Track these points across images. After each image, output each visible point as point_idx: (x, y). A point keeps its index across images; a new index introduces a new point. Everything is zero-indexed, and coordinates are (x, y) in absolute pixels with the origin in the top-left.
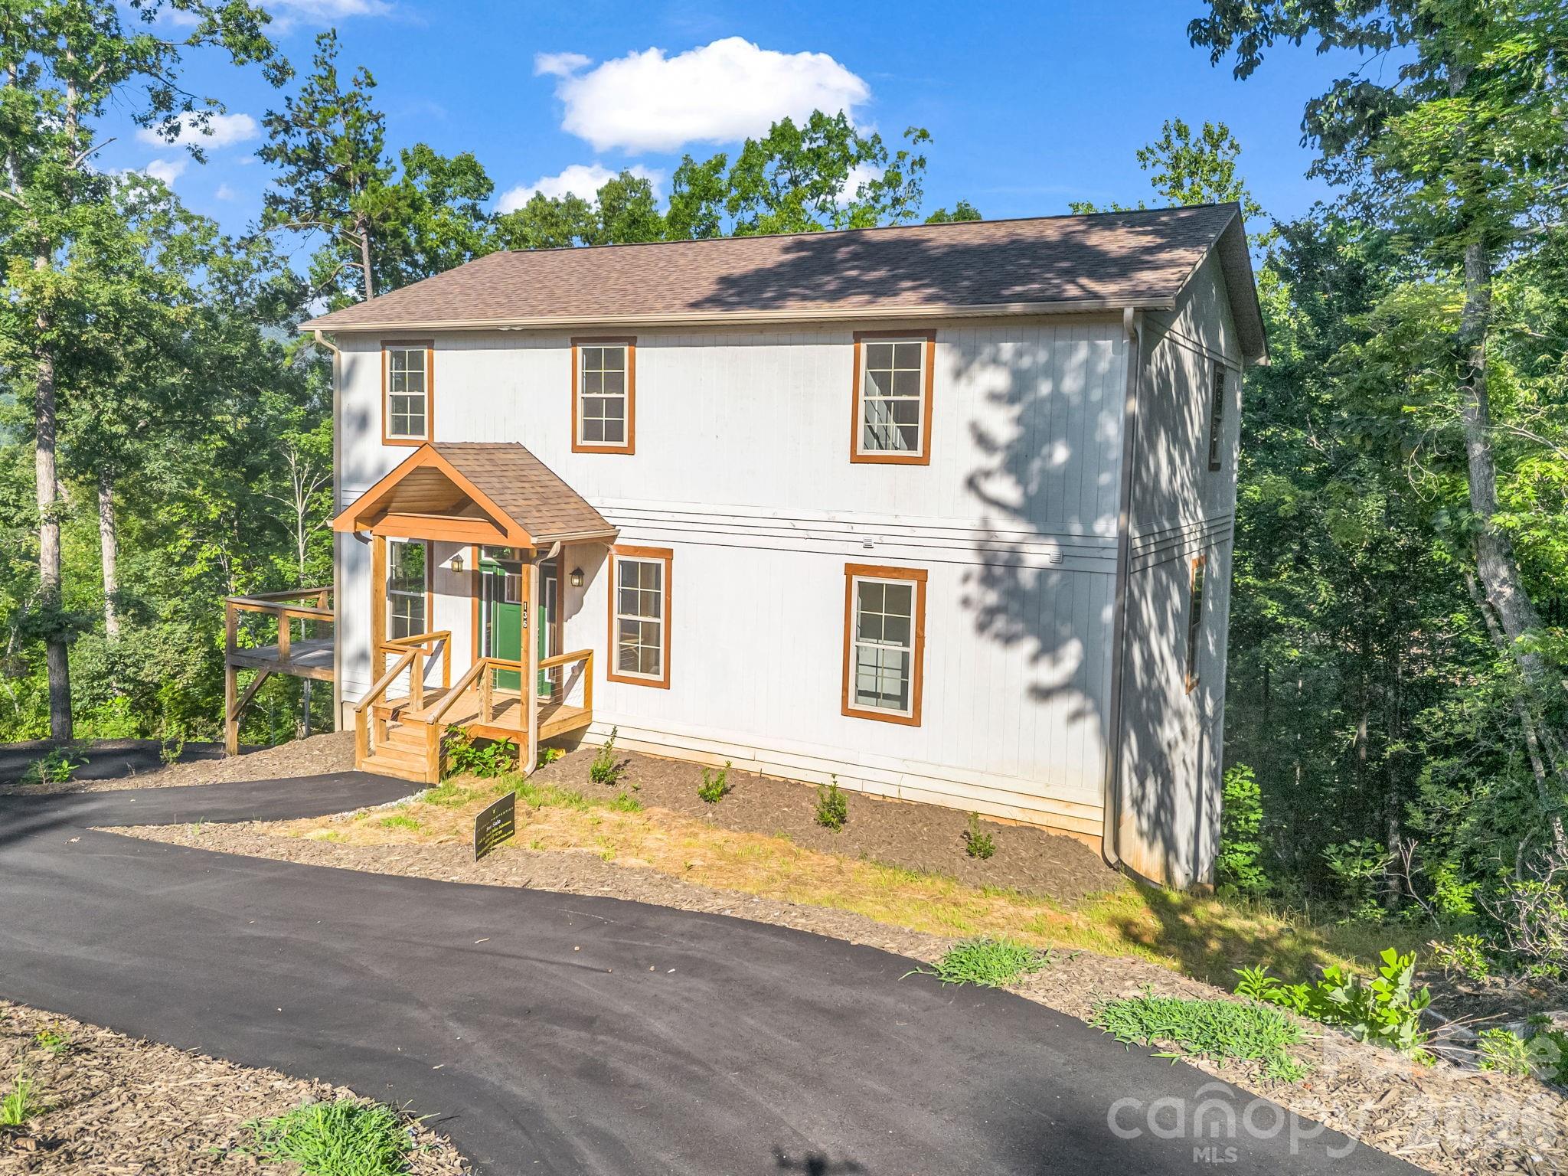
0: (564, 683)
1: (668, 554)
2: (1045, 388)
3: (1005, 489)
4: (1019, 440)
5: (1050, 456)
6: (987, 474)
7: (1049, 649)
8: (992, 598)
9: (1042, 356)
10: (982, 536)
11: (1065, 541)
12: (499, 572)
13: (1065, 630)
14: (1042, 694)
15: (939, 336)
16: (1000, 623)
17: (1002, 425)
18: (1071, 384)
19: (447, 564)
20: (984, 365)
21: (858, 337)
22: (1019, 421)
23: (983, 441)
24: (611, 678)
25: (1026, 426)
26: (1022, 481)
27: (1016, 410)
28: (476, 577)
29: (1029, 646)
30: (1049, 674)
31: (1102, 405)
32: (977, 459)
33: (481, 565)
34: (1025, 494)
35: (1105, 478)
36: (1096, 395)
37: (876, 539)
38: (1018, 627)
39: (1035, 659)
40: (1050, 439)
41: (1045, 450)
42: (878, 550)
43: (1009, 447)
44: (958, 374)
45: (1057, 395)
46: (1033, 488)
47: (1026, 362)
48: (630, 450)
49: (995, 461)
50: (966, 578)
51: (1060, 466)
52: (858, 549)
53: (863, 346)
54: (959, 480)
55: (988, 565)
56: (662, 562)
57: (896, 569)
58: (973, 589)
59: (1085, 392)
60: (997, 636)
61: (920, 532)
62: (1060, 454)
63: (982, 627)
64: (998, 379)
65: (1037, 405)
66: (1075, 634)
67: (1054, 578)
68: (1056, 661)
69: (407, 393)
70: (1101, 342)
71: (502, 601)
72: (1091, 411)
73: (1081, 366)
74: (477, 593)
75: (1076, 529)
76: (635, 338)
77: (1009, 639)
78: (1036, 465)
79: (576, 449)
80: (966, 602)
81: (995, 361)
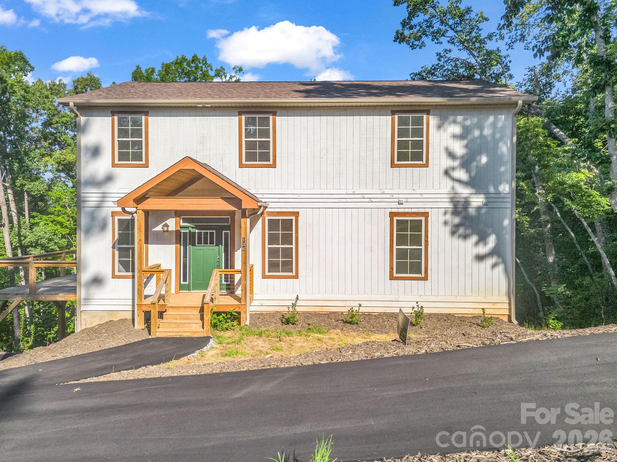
0: (236, 282)
1: (296, 214)
2: (477, 133)
3: (461, 174)
4: (467, 154)
5: (480, 160)
6: (454, 169)
7: (482, 239)
8: (457, 220)
9: (475, 120)
10: (452, 196)
11: (488, 196)
12: (193, 230)
13: (489, 230)
14: (480, 258)
15: (431, 112)
16: (461, 230)
17: (459, 148)
18: (487, 132)
19: (159, 228)
20: (450, 124)
21: (393, 113)
22: (466, 146)
23: (451, 155)
24: (264, 277)
25: (470, 149)
26: (468, 171)
27: (465, 142)
28: (178, 233)
29: (474, 238)
30: (482, 250)
31: (500, 139)
32: (449, 163)
33: (181, 227)
34: (470, 176)
35: (503, 169)
36: (498, 136)
37: (404, 200)
38: (469, 231)
39: (477, 244)
40: (480, 153)
41: (478, 158)
42: (405, 205)
43: (462, 157)
44: (439, 127)
45: (482, 136)
46: (473, 174)
47: (468, 123)
48: (274, 166)
49: (457, 163)
50: (445, 213)
51: (484, 164)
52: (395, 205)
53: (396, 117)
54: (442, 171)
55: (455, 207)
56: (294, 218)
57: (414, 213)
58: (448, 217)
59: (493, 135)
60: (460, 236)
61: (425, 196)
62: (484, 159)
63: (453, 233)
64: (457, 130)
65: (474, 140)
66: (493, 232)
67: (484, 211)
68: (485, 244)
69: (130, 139)
70: (500, 116)
71: (194, 245)
72: (496, 142)
73: (492, 124)
74: (178, 241)
75: (492, 190)
76: (276, 112)
77: (465, 237)
78: (474, 164)
79: (241, 166)
80: (446, 223)
81: (455, 122)
